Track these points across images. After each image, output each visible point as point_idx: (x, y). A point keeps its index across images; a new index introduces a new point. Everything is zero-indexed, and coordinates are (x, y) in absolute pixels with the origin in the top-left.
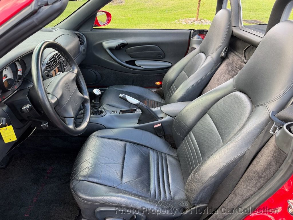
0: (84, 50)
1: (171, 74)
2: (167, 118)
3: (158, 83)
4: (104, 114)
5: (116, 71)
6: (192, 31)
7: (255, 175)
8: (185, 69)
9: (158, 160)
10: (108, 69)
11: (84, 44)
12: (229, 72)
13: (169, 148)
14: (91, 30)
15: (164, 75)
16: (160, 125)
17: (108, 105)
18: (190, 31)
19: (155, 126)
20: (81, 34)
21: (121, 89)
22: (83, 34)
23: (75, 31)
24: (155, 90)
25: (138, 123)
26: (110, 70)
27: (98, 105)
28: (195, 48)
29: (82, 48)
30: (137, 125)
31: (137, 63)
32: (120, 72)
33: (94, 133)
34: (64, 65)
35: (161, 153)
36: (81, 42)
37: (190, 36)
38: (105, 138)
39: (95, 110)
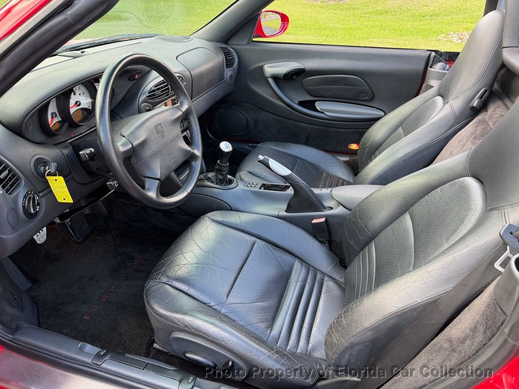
0: (231, 76)
1: (377, 132)
2: (339, 210)
3: (354, 146)
4: (233, 185)
5: (280, 118)
6: (433, 54)
7: (446, 345)
8: (404, 124)
9: (305, 280)
10: (267, 113)
11: (232, 66)
12: (475, 138)
13: (333, 265)
14: (248, 44)
15: (365, 132)
16: (323, 220)
17: (249, 172)
18: (428, 53)
19: (314, 221)
20: (231, 50)
21: (281, 149)
22: (233, 49)
23: (221, 44)
24: (346, 159)
25: (287, 211)
26: (270, 115)
27: (225, 169)
28: (431, 87)
29: (228, 73)
30: (284, 213)
31: (319, 105)
32: (286, 120)
33: (209, 214)
35: (316, 270)
36: (229, 64)
37: (428, 63)
38: (224, 225)
39: (221, 177)
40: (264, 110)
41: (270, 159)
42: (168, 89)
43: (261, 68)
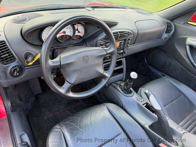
0: (166, 38)
5: (184, 68)
11: (169, 33)
14: (184, 24)
20: (173, 25)
22: (174, 24)
25: (149, 127)
29: (165, 36)
34: (128, 43)
36: (168, 31)
39: (126, 88)
40: (177, 60)
41: (152, 95)
42: (118, 37)
43: (185, 39)
